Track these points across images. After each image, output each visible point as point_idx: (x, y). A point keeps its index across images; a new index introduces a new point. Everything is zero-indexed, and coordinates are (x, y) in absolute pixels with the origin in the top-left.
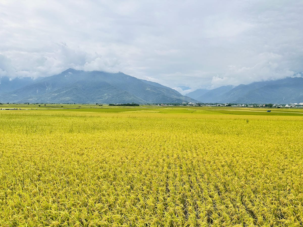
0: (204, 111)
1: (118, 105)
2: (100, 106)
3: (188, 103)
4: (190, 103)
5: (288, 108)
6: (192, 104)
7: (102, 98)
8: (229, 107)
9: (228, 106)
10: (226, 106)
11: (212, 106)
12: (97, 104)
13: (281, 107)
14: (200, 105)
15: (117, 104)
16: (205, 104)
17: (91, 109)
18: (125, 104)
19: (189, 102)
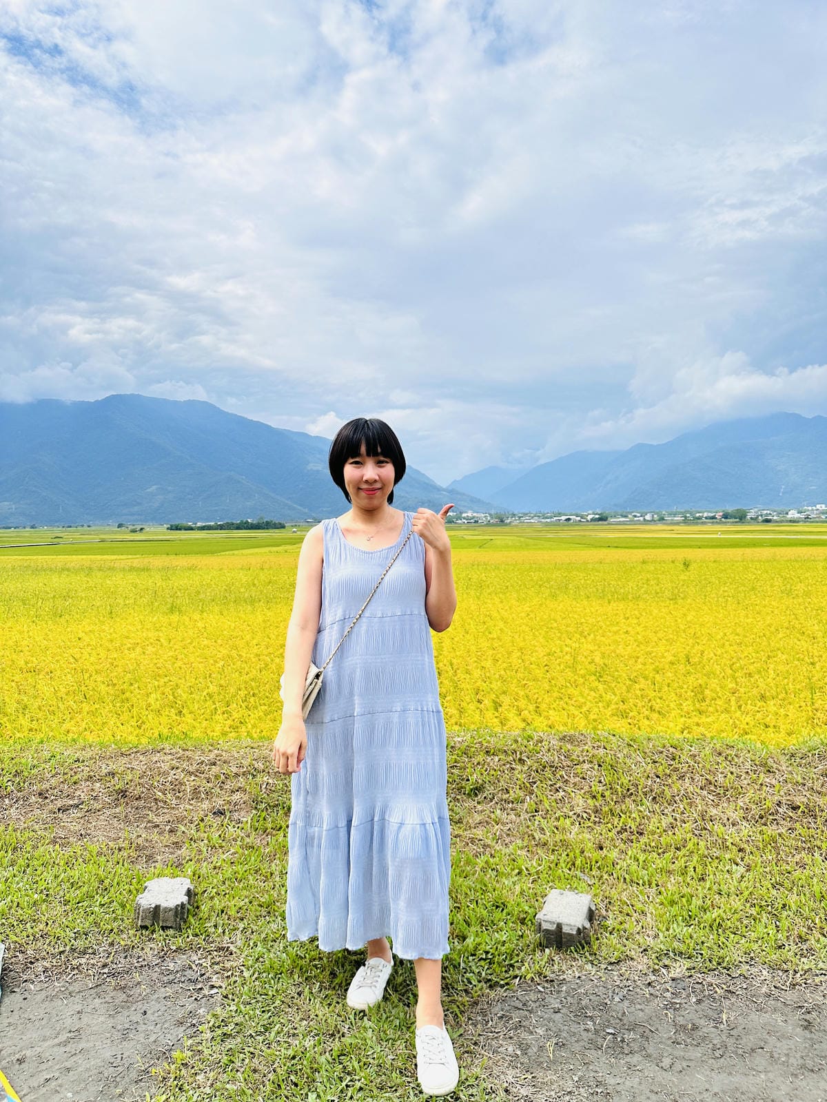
0: (522, 539)
2: (134, 531)
3: (461, 513)
4: (470, 515)
5: (798, 522)
6: (474, 517)
7: (139, 504)
8: (600, 522)
9: (599, 519)
11: (543, 520)
12: (120, 526)
13: (775, 518)
14: (502, 521)
15: (199, 524)
16: (520, 517)
18: (233, 524)
19: (464, 509)
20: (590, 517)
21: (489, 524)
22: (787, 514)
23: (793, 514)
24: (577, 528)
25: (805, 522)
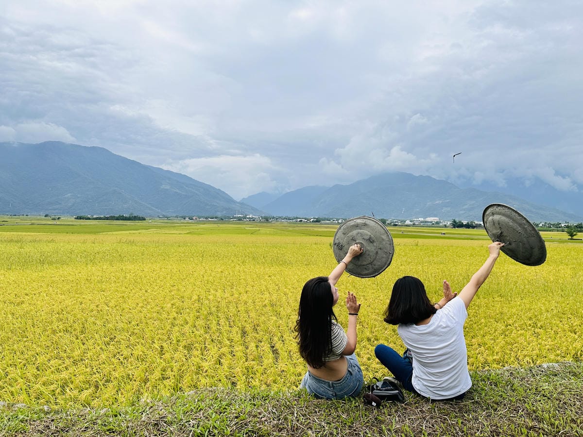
0: (275, 230)
1: (96, 219)
2: (54, 219)
3: (246, 215)
4: (250, 216)
5: (410, 226)
6: (253, 218)
7: (60, 204)
8: (317, 223)
9: (316, 221)
10: (313, 221)
11: (288, 221)
12: (46, 216)
13: (399, 224)
14: (267, 220)
15: (95, 216)
16: (277, 219)
17: (32, 227)
18: (114, 217)
19: (247, 213)
20: (312, 220)
21: (260, 222)
22: (405, 222)
23: (408, 222)
24: (305, 225)
25: (413, 226)
